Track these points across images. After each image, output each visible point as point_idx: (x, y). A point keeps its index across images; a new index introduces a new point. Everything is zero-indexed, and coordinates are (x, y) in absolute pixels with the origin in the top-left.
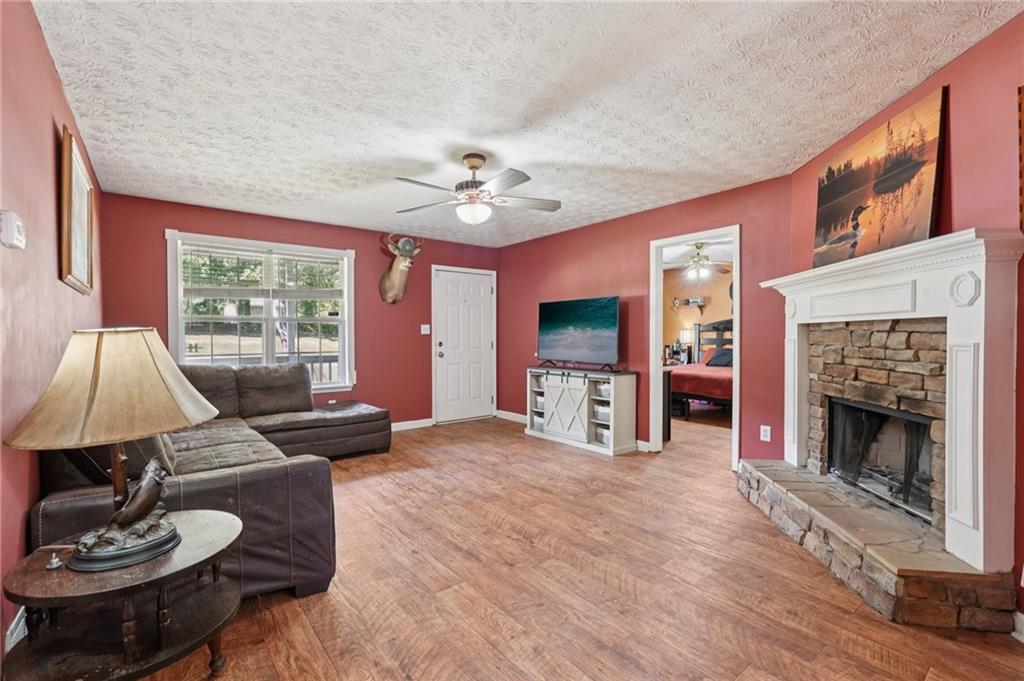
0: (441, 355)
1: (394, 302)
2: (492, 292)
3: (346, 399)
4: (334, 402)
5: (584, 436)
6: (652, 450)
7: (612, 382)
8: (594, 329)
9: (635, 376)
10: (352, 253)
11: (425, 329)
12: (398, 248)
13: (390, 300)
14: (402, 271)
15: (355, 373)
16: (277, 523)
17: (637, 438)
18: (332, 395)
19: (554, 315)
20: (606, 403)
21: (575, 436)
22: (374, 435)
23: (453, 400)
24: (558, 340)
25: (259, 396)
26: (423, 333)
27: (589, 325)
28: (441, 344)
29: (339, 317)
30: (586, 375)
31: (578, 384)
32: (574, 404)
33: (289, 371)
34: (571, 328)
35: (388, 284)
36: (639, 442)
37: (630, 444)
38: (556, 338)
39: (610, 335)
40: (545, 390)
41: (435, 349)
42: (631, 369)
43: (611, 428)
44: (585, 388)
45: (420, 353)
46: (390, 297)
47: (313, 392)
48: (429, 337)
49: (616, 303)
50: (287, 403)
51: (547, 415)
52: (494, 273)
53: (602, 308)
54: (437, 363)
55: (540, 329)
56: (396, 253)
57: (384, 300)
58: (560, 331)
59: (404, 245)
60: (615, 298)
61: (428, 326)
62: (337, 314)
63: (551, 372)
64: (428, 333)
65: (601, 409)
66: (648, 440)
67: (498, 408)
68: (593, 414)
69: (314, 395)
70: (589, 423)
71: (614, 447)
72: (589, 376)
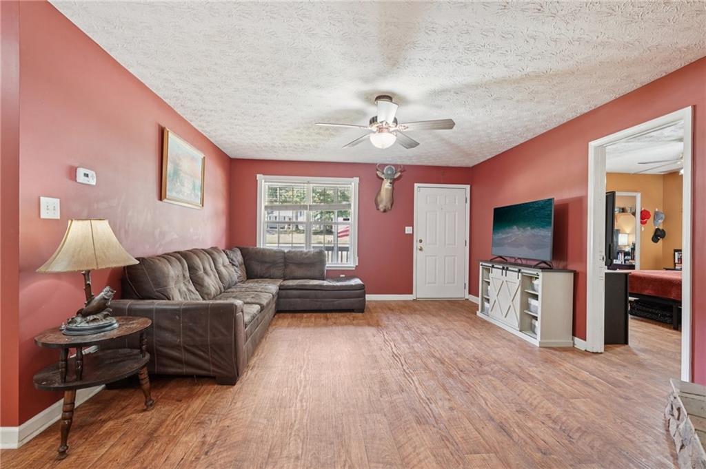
0: (421, 249)
1: (385, 211)
2: (466, 202)
3: (350, 275)
4: (344, 276)
5: (516, 324)
6: (588, 350)
7: (540, 277)
8: (532, 228)
9: (572, 274)
10: (357, 180)
11: (408, 230)
12: (383, 173)
13: (382, 210)
14: (387, 189)
15: (357, 258)
16: (202, 336)
17: (574, 334)
18: (343, 272)
19: (505, 217)
20: (536, 297)
21: (510, 323)
22: (352, 299)
23: (429, 283)
24: (505, 238)
25: (293, 267)
26: (406, 232)
27: (529, 225)
28: (421, 241)
29: (350, 221)
30: (520, 270)
31: (513, 278)
32: (510, 295)
33: (313, 255)
34: (515, 227)
35: (379, 199)
36: (576, 339)
37: (565, 339)
38: (504, 236)
39: (547, 234)
40: (491, 281)
41: (416, 245)
42: (570, 267)
43: (539, 319)
44: (518, 282)
45: (405, 247)
46: (381, 207)
47: (326, 268)
48: (412, 235)
49: (551, 204)
50: (309, 274)
51: (492, 301)
52: (469, 186)
53: (540, 208)
54: (417, 255)
55: (494, 229)
56: (383, 176)
57: (378, 209)
58: (508, 230)
59: (387, 171)
60: (550, 200)
61: (411, 228)
62: (348, 220)
63: (495, 266)
64: (411, 233)
65: (533, 302)
66: (584, 338)
67: (470, 293)
68: (525, 306)
69: (327, 270)
70: (522, 314)
71: (541, 339)
72: (523, 271)
